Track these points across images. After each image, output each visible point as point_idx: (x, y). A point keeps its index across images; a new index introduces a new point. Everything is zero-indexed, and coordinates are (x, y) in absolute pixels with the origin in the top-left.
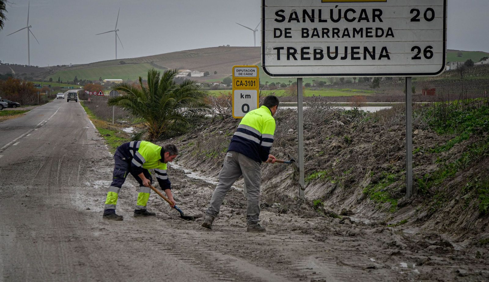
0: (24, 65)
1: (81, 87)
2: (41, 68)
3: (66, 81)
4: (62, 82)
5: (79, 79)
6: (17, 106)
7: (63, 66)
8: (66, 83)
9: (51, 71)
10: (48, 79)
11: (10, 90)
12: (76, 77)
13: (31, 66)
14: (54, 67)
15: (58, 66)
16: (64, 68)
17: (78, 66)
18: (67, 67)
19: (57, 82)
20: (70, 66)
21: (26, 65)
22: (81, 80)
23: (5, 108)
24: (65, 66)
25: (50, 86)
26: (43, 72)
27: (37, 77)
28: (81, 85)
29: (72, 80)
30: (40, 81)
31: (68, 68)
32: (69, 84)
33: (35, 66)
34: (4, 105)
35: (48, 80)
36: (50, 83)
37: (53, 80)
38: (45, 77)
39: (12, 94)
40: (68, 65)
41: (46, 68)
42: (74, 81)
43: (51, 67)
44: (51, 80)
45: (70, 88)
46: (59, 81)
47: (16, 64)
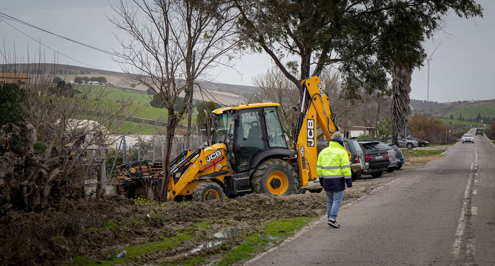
0: (422, 101)
1: (485, 126)
2: (440, 104)
3: (468, 119)
4: (463, 120)
5: (482, 116)
6: (425, 145)
7: (464, 102)
8: (469, 121)
9: (451, 107)
10: (448, 115)
11: (415, 128)
12: (479, 114)
13: (431, 102)
14: (455, 102)
15: (459, 102)
16: (465, 104)
17: (481, 102)
18: (468, 103)
19: (458, 119)
20: (472, 102)
21: (425, 101)
22: (484, 117)
23: (416, 147)
24: (466, 102)
25: (451, 123)
26: (443, 108)
27: (437, 113)
28: (485, 123)
29: (475, 118)
30: (440, 117)
31: (470, 104)
32: (471, 121)
33: (435, 101)
34: (414, 143)
35: (449, 117)
36: (451, 120)
37: (454, 117)
38: (445, 114)
39: (418, 131)
40: (471, 101)
41: (447, 104)
42: (477, 118)
43: (451, 103)
44: (452, 117)
45: (473, 126)
46: (460, 119)
47: (414, 100)
